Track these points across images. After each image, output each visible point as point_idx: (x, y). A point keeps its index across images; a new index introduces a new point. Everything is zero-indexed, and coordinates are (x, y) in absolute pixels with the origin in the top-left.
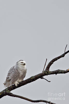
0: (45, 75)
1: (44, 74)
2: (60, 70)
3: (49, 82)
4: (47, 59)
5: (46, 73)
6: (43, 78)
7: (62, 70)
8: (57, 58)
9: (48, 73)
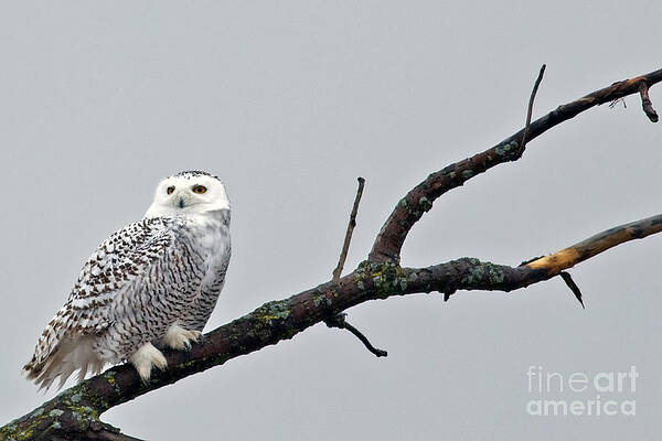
0: (372, 292)
1: (361, 285)
2: (478, 263)
3: (379, 353)
4: (361, 181)
5: (378, 277)
6: (342, 325)
7: (488, 266)
8: (463, 165)
9: (390, 279)
